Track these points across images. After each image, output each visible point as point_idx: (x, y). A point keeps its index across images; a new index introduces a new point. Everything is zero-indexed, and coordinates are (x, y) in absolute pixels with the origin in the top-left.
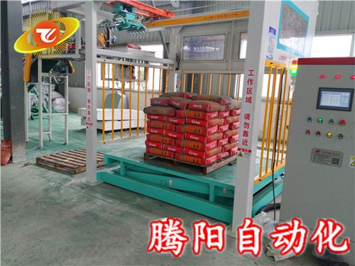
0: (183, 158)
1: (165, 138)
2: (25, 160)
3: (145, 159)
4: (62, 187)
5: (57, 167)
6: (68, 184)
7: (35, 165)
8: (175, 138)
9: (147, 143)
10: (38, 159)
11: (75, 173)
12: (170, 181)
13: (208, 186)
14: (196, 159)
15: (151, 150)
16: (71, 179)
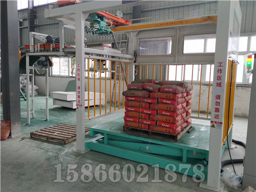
0: (157, 129)
1: (141, 114)
2: (21, 135)
3: (124, 131)
4: (60, 156)
5: (49, 140)
6: (63, 153)
7: (30, 138)
8: (149, 114)
9: (125, 118)
10: (32, 134)
11: (65, 144)
12: (147, 147)
13: (181, 150)
14: (168, 130)
15: (129, 124)
16: (64, 148)
